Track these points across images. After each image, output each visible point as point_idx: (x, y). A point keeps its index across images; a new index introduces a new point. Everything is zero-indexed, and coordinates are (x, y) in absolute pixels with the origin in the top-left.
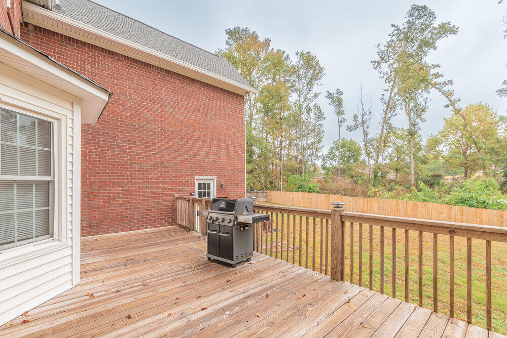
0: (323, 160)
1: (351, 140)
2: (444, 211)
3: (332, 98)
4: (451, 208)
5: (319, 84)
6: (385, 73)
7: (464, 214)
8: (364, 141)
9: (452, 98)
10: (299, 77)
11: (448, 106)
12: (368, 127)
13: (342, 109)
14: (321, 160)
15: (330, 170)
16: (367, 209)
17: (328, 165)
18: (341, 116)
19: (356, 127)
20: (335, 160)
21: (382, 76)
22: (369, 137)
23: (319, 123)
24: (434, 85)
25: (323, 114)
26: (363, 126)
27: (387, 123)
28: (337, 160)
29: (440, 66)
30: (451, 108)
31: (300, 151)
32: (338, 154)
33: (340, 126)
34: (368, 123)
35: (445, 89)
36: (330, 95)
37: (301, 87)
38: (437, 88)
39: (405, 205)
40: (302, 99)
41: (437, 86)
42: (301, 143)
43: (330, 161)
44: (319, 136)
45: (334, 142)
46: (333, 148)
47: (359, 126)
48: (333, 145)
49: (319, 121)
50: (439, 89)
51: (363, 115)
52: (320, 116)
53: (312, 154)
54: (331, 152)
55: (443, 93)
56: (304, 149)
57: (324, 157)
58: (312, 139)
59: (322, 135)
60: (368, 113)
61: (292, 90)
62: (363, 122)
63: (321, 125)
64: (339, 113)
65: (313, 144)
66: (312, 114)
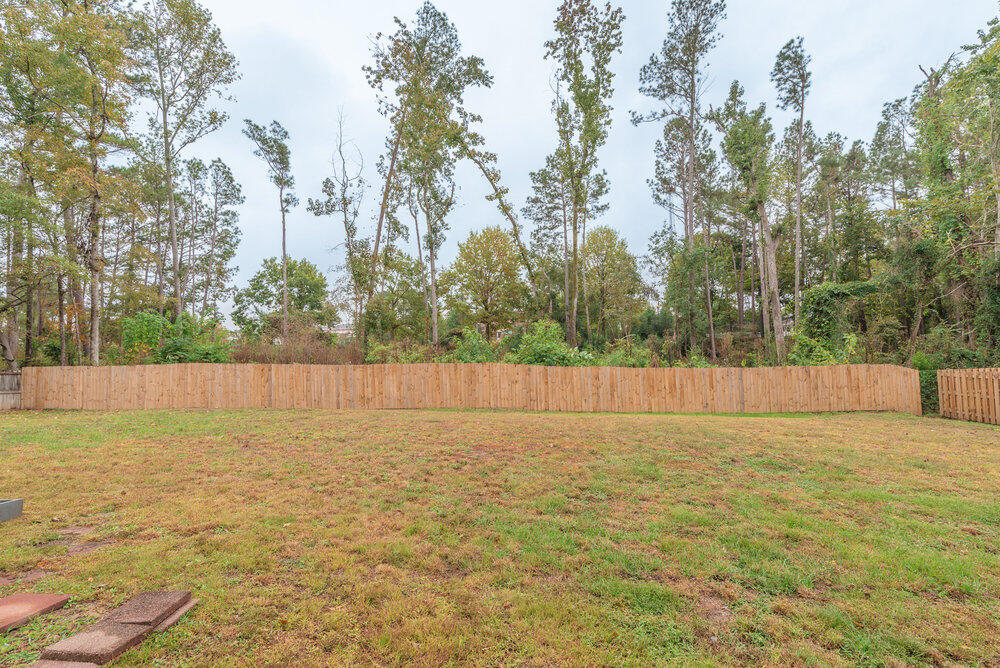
0: (238, 301)
1: (304, 262)
2: (520, 378)
3: (264, 141)
4: (529, 370)
5: (226, 94)
6: (390, 107)
7: (549, 379)
8: (348, 245)
9: (498, 185)
10: (162, 58)
11: (490, 198)
12: (356, 214)
13: (290, 174)
14: (231, 301)
15: (254, 327)
16: (374, 392)
17: (249, 314)
18: (287, 190)
19: (330, 210)
20: (269, 303)
21: (383, 110)
22: (358, 237)
23: (226, 208)
24: (472, 155)
25: (239, 190)
26: (345, 210)
27: (390, 217)
28: (273, 304)
29: (481, 121)
30: (497, 202)
31: (170, 274)
32: (274, 290)
33: (284, 211)
34: (357, 204)
35: (489, 165)
36: (255, 131)
37: (168, 84)
38: (476, 161)
39: (453, 373)
40: (172, 119)
41: (477, 158)
42: (175, 252)
43: (256, 304)
44: (226, 244)
45: (266, 262)
46: (263, 276)
47: (337, 208)
48: (262, 270)
49: (226, 203)
50: (479, 163)
51: (345, 185)
52: (230, 191)
53: (207, 284)
54: (257, 283)
55: (485, 172)
56: (181, 271)
57: (240, 295)
58: (207, 248)
59: (234, 240)
60: (355, 183)
61: (141, 91)
62: (345, 202)
63: (234, 214)
64: (282, 182)
65: (207, 259)
66: (208, 183)
